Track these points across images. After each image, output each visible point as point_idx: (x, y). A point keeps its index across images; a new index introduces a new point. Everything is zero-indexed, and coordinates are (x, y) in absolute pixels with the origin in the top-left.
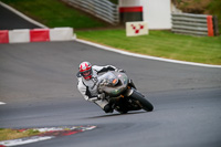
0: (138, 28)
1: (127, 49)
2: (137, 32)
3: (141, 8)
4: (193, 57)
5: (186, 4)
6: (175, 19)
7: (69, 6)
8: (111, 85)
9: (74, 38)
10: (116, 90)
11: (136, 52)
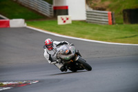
0: (65, 19)
1: (58, 32)
2: (65, 22)
3: (67, 7)
4: (99, 37)
5: (95, 4)
6: (88, 14)
7: (21, 5)
8: (64, 54)
9: (25, 25)
10: (68, 57)
11: (64, 34)
